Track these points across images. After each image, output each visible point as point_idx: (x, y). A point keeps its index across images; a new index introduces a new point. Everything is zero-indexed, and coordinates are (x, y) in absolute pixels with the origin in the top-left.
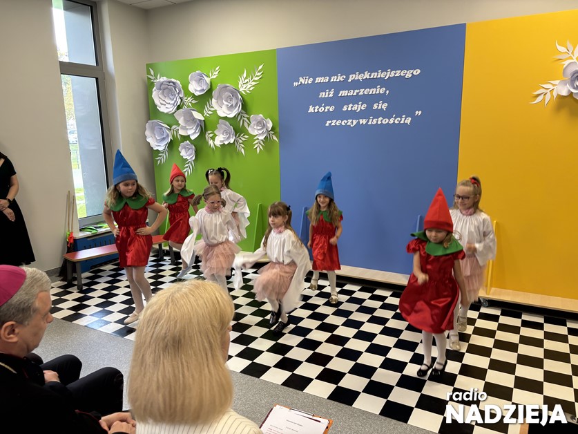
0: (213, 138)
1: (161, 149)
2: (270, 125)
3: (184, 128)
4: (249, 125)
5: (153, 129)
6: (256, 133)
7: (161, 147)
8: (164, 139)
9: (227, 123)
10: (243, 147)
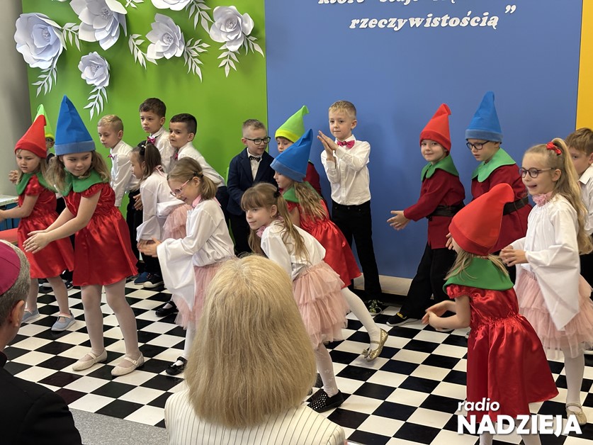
1: (44, 66)
2: (249, 26)
3: (89, 28)
4: (210, 25)
5: (28, 30)
7: (45, 62)
9: (171, 21)
10: (199, 65)
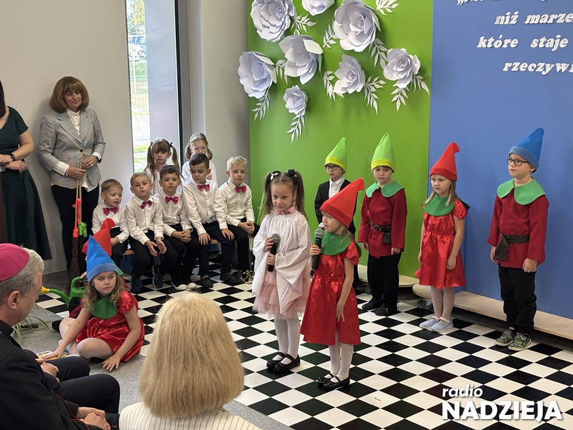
0: (333, 83)
1: (258, 96)
2: (418, 66)
3: (293, 66)
4: (386, 64)
5: (249, 65)
6: (394, 77)
7: (259, 93)
8: (264, 80)
9: (354, 60)
10: (376, 99)
